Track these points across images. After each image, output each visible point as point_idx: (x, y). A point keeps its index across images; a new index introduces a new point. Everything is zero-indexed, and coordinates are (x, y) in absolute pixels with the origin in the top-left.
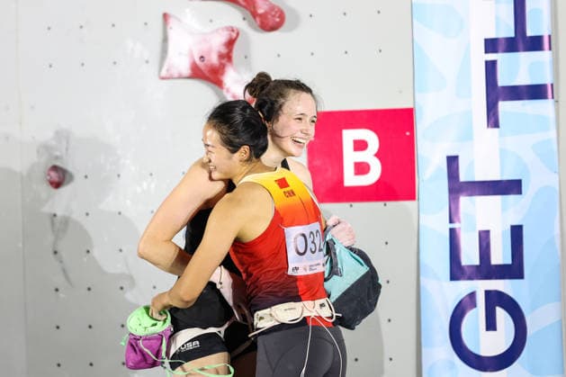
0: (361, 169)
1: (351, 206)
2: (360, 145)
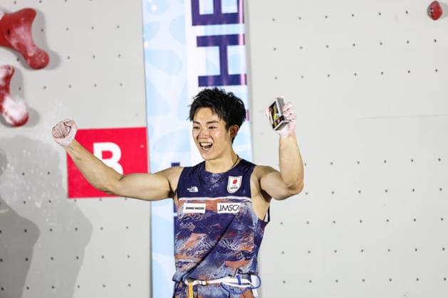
1: (100, 200)
2: (107, 155)
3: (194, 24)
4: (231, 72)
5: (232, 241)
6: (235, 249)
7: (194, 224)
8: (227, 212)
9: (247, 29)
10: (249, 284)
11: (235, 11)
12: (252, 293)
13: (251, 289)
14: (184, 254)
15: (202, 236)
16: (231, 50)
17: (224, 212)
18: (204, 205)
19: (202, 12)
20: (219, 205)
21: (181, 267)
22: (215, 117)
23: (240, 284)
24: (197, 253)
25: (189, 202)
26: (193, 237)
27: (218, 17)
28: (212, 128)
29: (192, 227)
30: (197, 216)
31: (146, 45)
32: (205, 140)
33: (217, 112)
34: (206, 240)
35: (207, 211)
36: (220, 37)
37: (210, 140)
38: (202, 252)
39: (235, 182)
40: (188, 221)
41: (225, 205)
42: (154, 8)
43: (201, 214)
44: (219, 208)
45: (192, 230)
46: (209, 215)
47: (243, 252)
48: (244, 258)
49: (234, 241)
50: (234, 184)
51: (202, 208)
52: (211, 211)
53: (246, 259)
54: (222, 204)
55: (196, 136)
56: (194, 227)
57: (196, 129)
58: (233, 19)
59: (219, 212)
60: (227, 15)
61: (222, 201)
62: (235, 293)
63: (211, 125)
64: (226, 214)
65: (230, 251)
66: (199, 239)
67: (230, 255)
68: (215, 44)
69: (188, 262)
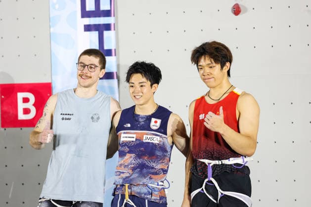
0: (27, 111)
1: (21, 129)
2: (26, 100)
3: (83, 16)
4: (106, 48)
5: (154, 162)
6: (156, 167)
7: (128, 147)
8: (149, 141)
9: (117, 20)
10: (163, 185)
11: (109, 9)
12: (165, 191)
13: (164, 189)
14: (123, 167)
15: (133, 155)
16: (106, 34)
17: (147, 141)
18: (134, 136)
19: (88, 9)
20: (145, 136)
21: (120, 175)
22: (144, 80)
23: (158, 185)
24: (130, 166)
25: (124, 133)
26: (128, 156)
27: (98, 12)
28: (142, 86)
29: (127, 149)
30: (130, 143)
31: (52, 30)
32: (138, 94)
33: (145, 76)
34: (135, 158)
35: (136, 139)
36: (99, 25)
37: (141, 94)
38: (133, 166)
39: (156, 122)
40: (124, 146)
41: (149, 136)
42: (57, 6)
43: (133, 141)
44: (144, 138)
45: (126, 151)
46: (138, 142)
47: (162, 169)
48: (162, 173)
49: (156, 162)
50: (155, 123)
51: (133, 137)
52: (139, 140)
53: (164, 174)
54: (147, 136)
55: (131, 92)
56: (128, 149)
57: (131, 88)
58: (107, 14)
59: (144, 141)
60: (103, 11)
61: (147, 134)
62: (155, 191)
63: (141, 84)
64: (149, 143)
65: (153, 168)
66: (131, 157)
67: (153, 171)
68: (96, 30)
69: (124, 172)
